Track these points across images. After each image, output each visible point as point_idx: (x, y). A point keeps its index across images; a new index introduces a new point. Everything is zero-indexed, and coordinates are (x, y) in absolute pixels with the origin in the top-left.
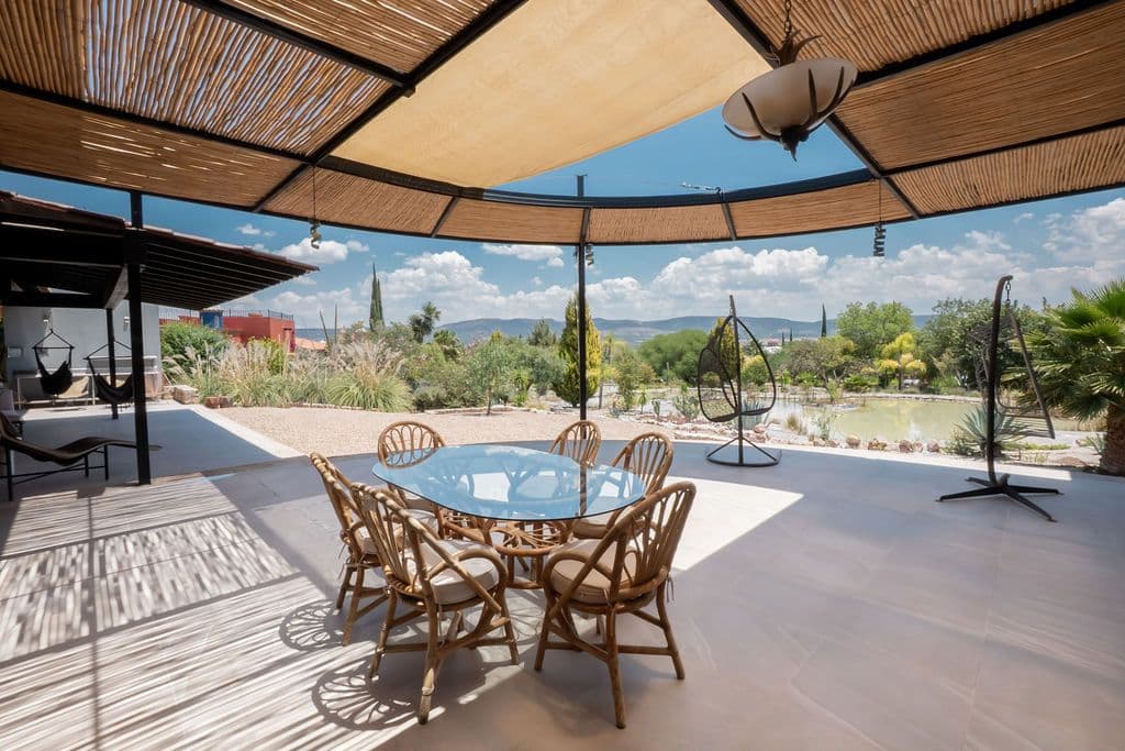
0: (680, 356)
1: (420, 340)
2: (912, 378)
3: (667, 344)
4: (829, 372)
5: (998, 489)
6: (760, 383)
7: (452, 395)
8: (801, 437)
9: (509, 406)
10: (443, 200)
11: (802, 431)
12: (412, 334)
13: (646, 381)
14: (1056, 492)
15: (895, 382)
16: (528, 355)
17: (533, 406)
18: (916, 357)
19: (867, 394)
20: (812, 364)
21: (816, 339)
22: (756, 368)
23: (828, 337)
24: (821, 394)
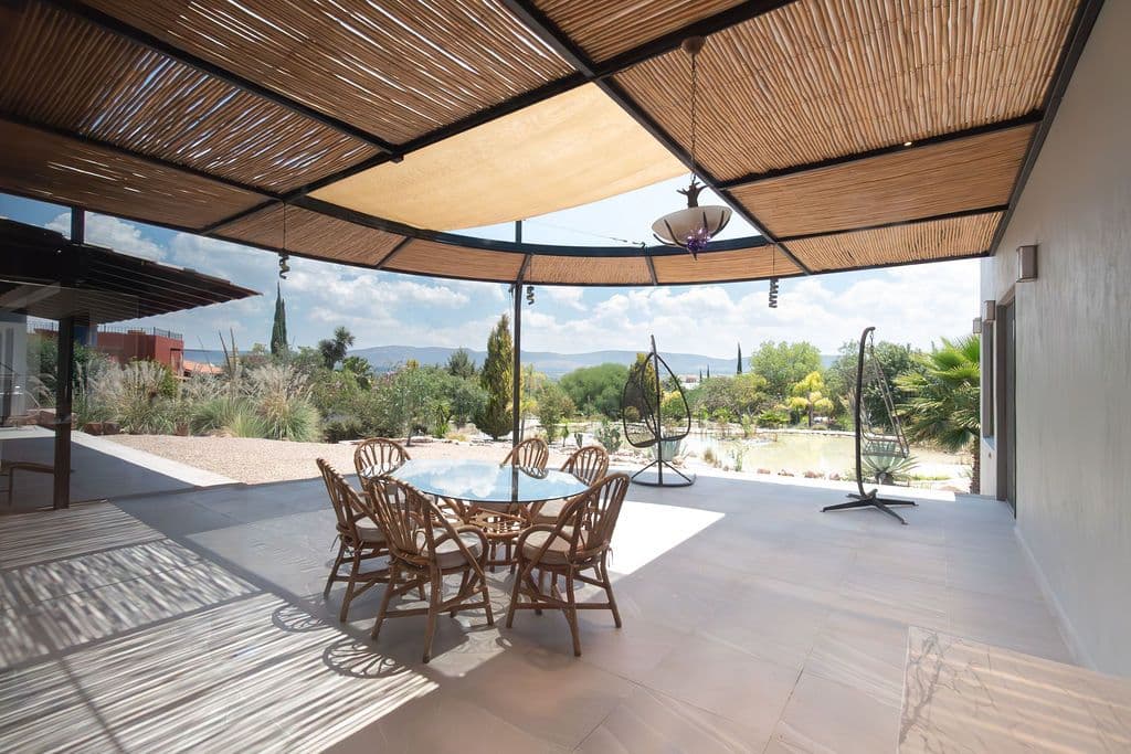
0: (601, 389)
1: (331, 366)
2: (822, 415)
3: (588, 377)
4: (743, 409)
5: (867, 501)
6: (678, 418)
7: (367, 425)
8: (717, 469)
9: (429, 437)
10: (397, 239)
11: (717, 464)
12: (323, 360)
13: (567, 415)
14: (913, 503)
15: (805, 419)
16: (450, 385)
17: (455, 438)
18: (824, 396)
19: (780, 430)
20: (727, 400)
21: (732, 376)
22: (674, 403)
23: (744, 374)
24: (736, 429)
